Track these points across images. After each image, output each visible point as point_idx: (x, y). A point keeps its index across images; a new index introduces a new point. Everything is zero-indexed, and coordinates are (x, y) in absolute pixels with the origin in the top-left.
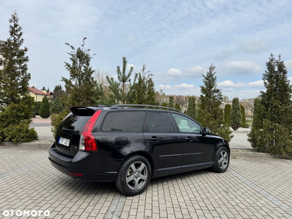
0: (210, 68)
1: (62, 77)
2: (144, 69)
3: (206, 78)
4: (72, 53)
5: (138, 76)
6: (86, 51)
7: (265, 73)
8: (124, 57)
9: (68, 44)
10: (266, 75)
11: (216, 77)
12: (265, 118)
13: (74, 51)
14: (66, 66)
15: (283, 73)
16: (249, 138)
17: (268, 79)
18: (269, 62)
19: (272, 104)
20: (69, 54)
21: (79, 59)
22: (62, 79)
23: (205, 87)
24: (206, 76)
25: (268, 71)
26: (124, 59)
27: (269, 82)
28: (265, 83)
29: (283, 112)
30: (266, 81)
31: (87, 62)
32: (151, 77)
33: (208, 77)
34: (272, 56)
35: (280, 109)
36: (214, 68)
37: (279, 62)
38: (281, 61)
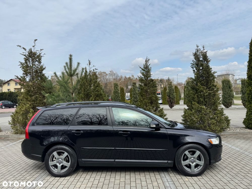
0: (146, 61)
1: (15, 76)
2: (90, 64)
3: (143, 69)
4: (24, 54)
5: (84, 71)
6: (37, 51)
7: (192, 63)
8: (71, 54)
9: (20, 46)
10: (194, 65)
11: (151, 68)
12: (195, 101)
13: (25, 52)
14: (20, 65)
15: (207, 62)
16: (183, 119)
17: (195, 67)
18: (195, 53)
19: (199, 89)
20: (22, 54)
21: (31, 59)
22: (16, 77)
23: (143, 76)
24: (142, 67)
25: (195, 60)
26: (71, 56)
27: (196, 69)
28: (194, 71)
29: (207, 95)
30: (195, 69)
31: (39, 60)
32: (95, 71)
33: (145, 68)
34: (197, 47)
35: (205, 93)
36: (149, 60)
37: (203, 52)
38: (205, 51)
